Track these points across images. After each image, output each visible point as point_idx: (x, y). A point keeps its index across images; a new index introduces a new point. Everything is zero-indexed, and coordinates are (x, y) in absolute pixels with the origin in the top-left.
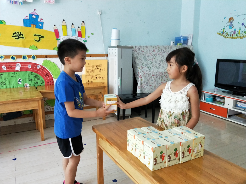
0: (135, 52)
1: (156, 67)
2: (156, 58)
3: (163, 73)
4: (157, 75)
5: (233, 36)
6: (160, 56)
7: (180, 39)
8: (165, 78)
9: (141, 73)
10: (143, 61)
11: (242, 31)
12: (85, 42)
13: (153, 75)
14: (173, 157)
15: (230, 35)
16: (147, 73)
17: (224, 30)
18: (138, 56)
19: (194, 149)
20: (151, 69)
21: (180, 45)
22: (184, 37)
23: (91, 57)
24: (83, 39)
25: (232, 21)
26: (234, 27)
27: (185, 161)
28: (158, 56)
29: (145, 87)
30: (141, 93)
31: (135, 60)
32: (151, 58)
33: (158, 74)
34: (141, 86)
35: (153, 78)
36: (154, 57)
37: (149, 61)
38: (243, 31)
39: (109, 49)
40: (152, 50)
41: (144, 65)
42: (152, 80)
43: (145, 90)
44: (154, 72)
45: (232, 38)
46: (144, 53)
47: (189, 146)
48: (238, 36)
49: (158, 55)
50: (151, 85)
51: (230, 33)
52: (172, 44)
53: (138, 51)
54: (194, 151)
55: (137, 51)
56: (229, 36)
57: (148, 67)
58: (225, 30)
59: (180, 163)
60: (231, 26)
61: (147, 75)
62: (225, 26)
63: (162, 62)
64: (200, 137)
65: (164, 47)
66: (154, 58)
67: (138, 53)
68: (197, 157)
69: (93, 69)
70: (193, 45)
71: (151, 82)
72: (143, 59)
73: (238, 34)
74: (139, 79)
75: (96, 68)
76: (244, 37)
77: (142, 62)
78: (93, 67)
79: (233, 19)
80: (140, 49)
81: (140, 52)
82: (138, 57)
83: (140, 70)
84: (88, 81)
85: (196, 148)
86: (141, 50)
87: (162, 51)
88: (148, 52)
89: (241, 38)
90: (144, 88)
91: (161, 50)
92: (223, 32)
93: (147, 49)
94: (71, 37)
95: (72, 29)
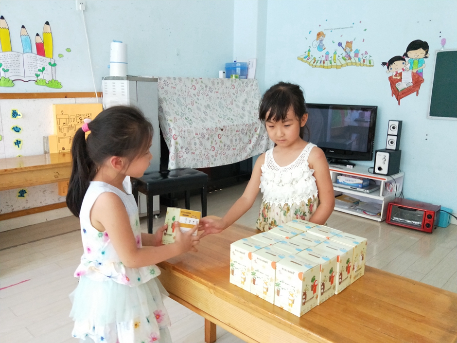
0: (160, 89)
1: (200, 119)
2: (197, 101)
3: (214, 130)
4: (203, 133)
5: (324, 63)
6: (205, 97)
7: (236, 68)
8: (216, 138)
9: (175, 129)
10: (177, 106)
11: (339, 57)
12: (53, 68)
13: (197, 134)
14: (328, 284)
15: (319, 62)
16: (186, 129)
17: (309, 53)
18: (166, 96)
19: (354, 266)
20: (192, 123)
21: (236, 77)
22: (241, 63)
23: (66, 97)
24: (48, 60)
25: (321, 37)
26: (325, 48)
27: (343, 289)
28: (201, 97)
29: (184, 157)
30: (177, 168)
31: (162, 105)
32: (189, 101)
33: (205, 131)
34: (177, 156)
35: (196, 139)
36: (195, 98)
37: (186, 106)
38: (341, 56)
39: (104, 81)
40: (191, 86)
41: (178, 115)
42: (195, 144)
43: (183, 163)
44: (199, 127)
45: (324, 67)
46: (176, 92)
47: (348, 262)
48: (333, 64)
49: (201, 95)
50: (194, 153)
51: (319, 59)
52: (221, 75)
53: (166, 88)
54: (354, 268)
55: (163, 88)
56: (318, 64)
57: (186, 119)
58: (311, 53)
59: (336, 293)
60: (321, 47)
61: (186, 133)
62: (311, 46)
63: (209, 109)
64: (362, 243)
65: (211, 81)
66: (194, 102)
67: (166, 92)
68: (357, 279)
69: (73, 123)
70: (256, 78)
71: (193, 146)
72: (175, 103)
73: (332, 62)
74: (173, 142)
75: (79, 121)
76: (342, 66)
77: (174, 108)
78: (72, 119)
79: (324, 36)
80: (168, 83)
81: (169, 88)
82: (167, 98)
83: (172, 125)
84: (64, 149)
85: (356, 263)
86: (170, 85)
87: (208, 89)
88: (184, 90)
89: (337, 67)
90: (182, 158)
91: (206, 87)
92: (308, 57)
93: (182, 84)
94: (20, 54)
95: (22, 37)
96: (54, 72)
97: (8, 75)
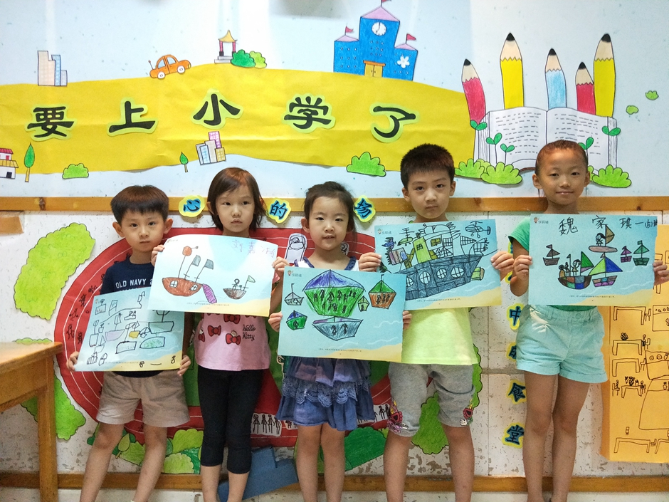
94: (540, 111)
95: (549, 74)
96: (612, 147)
97: (511, 158)
